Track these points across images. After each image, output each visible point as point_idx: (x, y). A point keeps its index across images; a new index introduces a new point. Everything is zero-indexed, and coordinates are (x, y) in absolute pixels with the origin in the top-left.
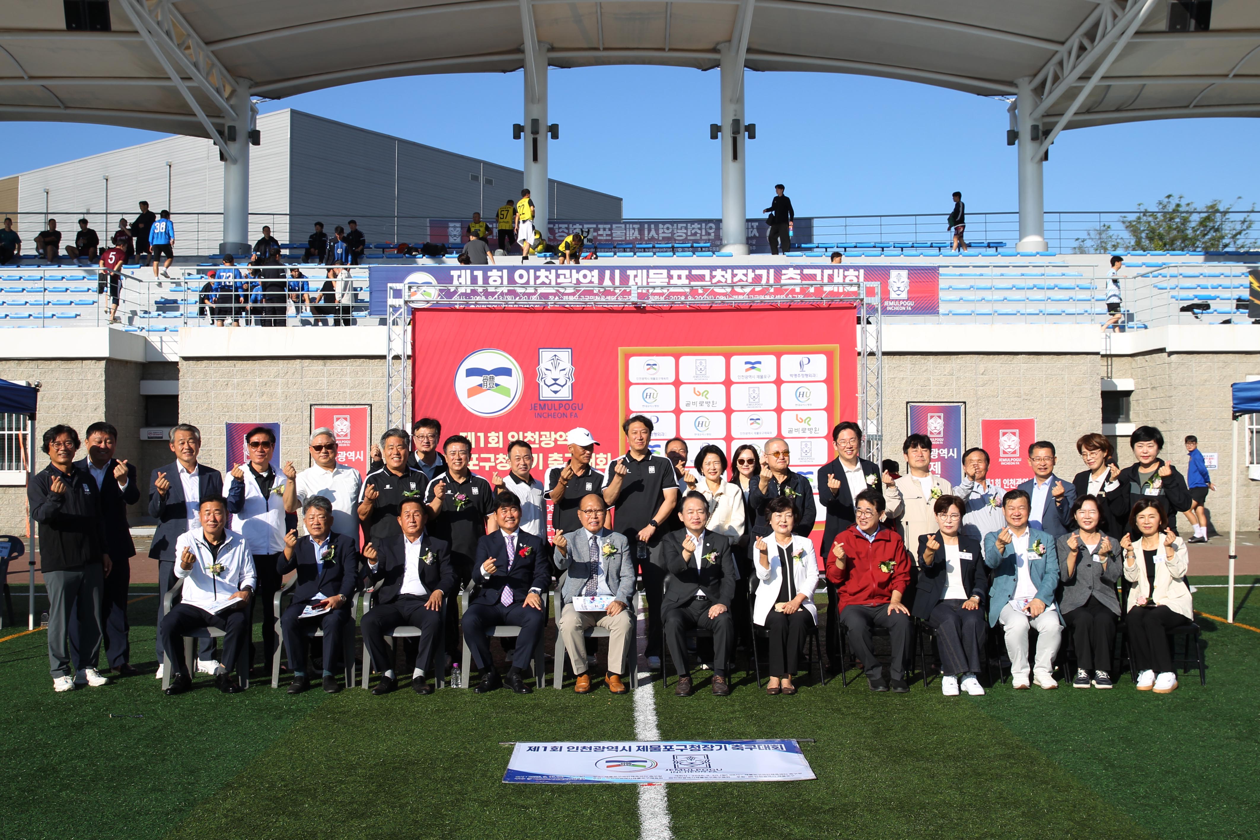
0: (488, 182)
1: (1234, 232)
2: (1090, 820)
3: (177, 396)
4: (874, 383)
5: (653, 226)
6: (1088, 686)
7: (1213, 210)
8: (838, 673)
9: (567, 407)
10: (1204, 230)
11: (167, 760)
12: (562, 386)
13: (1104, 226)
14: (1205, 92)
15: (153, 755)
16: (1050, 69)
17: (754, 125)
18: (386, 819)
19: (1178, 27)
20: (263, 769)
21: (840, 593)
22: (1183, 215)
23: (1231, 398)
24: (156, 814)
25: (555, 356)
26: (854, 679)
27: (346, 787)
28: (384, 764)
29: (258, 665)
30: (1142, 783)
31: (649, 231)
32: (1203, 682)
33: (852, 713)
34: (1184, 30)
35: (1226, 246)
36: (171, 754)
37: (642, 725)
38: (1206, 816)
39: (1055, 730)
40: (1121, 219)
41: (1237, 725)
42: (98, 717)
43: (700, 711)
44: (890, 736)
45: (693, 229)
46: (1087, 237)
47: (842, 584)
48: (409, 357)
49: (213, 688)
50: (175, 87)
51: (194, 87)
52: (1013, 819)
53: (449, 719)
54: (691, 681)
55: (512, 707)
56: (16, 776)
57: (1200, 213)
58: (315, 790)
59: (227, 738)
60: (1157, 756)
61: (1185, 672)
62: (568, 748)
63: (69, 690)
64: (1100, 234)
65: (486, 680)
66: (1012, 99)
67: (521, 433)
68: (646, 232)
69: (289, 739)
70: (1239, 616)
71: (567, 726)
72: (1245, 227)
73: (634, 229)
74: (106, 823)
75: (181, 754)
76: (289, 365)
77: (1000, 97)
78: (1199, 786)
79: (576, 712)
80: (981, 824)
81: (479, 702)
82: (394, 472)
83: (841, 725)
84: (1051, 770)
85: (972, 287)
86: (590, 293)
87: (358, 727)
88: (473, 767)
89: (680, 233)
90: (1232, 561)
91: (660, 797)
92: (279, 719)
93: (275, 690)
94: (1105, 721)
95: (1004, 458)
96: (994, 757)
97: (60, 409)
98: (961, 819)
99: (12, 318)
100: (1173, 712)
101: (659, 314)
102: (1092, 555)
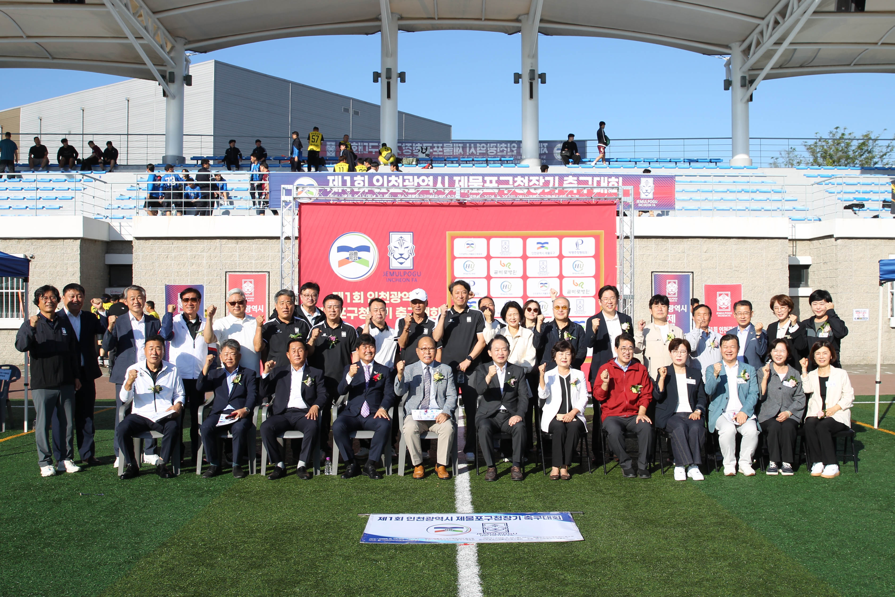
0: (356, 113)
1: (882, 154)
2: (776, 568)
3: (131, 266)
4: (628, 258)
5: (472, 145)
6: (777, 473)
7: (867, 138)
8: (601, 465)
9: (409, 274)
10: (861, 152)
11: (121, 526)
12: (406, 259)
13: (791, 148)
14: (861, 55)
15: (110, 523)
16: (754, 37)
17: (545, 74)
18: (276, 569)
19: (843, 9)
20: (189, 533)
21: (602, 408)
22: (846, 141)
23: (878, 270)
24: (112, 565)
25: (401, 237)
26: (612, 469)
27: (248, 546)
28: (275, 529)
29: (187, 458)
30: (813, 542)
31: (470, 148)
32: (856, 471)
33: (610, 493)
34: (847, 10)
35: (876, 163)
36: (123, 522)
37: (461, 502)
38: (856, 565)
39: (753, 505)
40: (804, 144)
41: (879, 501)
42: (72, 495)
43: (502, 492)
44: (637, 509)
45: (502, 147)
46: (779, 156)
47: (605, 401)
48: (296, 238)
49: (155, 475)
50: (131, 43)
51: (145, 44)
52: (722, 568)
53: (323, 497)
54: (496, 470)
55: (368, 489)
56: (13, 537)
57: (858, 140)
58: (226, 547)
59: (164, 511)
60: (823, 522)
61: (844, 463)
62: (407, 518)
63: (52, 475)
64: (789, 154)
65: (350, 469)
66: (728, 57)
67: (376, 293)
68: (468, 149)
69: (208, 511)
70: (881, 424)
71: (407, 502)
72: (889, 150)
73: (459, 147)
74: (76, 571)
75: (130, 522)
76: (212, 243)
77: (719, 56)
78: (852, 544)
79: (414, 493)
80: (700, 572)
81: (344, 485)
82: (283, 320)
83: (602, 502)
84: (749, 533)
85: (698, 190)
86: (427, 192)
87: (257, 503)
88: (339, 532)
89: (492, 150)
90: (878, 385)
91: (472, 553)
92: (201, 497)
93: (199, 476)
94: (788, 498)
95: (720, 312)
96: (710, 524)
97: (48, 274)
98: (685, 568)
99: (13, 209)
100: (835, 491)
101: (476, 208)
102: (783, 382)
